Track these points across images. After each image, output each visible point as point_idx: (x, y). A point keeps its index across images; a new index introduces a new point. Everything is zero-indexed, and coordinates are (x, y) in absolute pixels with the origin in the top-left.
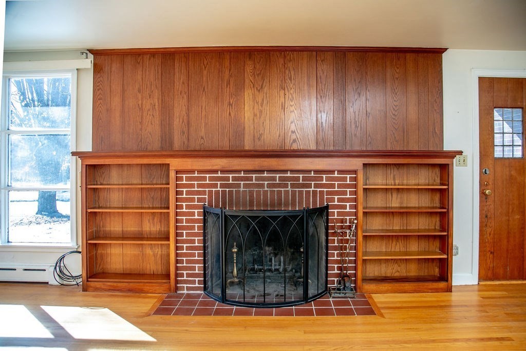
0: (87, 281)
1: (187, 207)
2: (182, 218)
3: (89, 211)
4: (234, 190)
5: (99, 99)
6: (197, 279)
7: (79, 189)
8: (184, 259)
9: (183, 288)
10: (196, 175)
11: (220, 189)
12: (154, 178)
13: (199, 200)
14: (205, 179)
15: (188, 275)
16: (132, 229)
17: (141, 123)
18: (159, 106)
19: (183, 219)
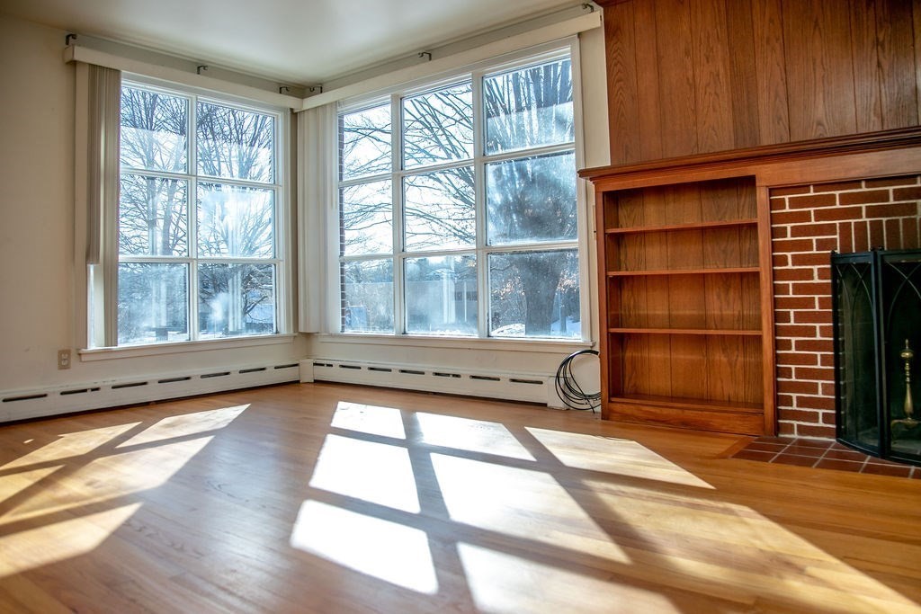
0: (610, 401)
1: (796, 260)
2: (786, 282)
3: (611, 274)
4: (901, 218)
5: (618, 81)
6: (821, 412)
7: (593, 235)
8: (793, 367)
9: (790, 429)
10: (812, 193)
11: (868, 220)
12: (725, 213)
13: (821, 245)
14: (831, 200)
15: (801, 402)
16: (688, 312)
17: (695, 111)
18: (726, 74)
19: (788, 285)
